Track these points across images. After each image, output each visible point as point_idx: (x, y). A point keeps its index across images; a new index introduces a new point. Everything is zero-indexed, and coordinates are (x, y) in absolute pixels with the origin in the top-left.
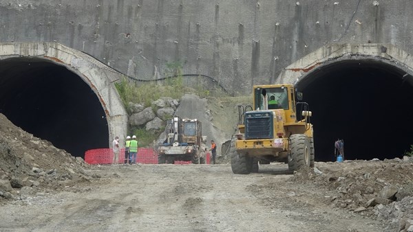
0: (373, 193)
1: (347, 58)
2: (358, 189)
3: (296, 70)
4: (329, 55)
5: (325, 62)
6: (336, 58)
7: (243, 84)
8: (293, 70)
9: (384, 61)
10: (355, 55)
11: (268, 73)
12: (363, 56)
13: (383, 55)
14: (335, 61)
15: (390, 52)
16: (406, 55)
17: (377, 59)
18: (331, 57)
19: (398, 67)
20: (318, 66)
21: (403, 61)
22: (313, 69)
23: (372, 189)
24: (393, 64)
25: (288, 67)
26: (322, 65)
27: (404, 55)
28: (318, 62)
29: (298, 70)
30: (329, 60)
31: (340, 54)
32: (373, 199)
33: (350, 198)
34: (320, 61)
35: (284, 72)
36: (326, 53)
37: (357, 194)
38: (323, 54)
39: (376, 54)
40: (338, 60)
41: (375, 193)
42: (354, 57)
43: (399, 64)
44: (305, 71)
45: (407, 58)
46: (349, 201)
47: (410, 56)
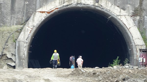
0: (116, 78)
1: (74, 6)
2: (111, 76)
3: (43, 12)
4: (64, 3)
5: (60, 8)
6: (68, 5)
7: (5, 19)
8: (41, 12)
9: (97, 8)
10: (79, 4)
11: (21, 12)
12: (84, 4)
13: (97, 4)
14: (67, 7)
15: (101, 2)
16: (111, 5)
17: (93, 7)
18: (65, 4)
19: (106, 12)
20: (57, 10)
21: (108, 8)
22: (53, 12)
23: (116, 76)
24: (103, 10)
25: (38, 11)
26: (58, 9)
27: (110, 4)
28: (56, 7)
29: (44, 12)
30: (63, 6)
31: (70, 3)
32: (117, 80)
33: (107, 79)
34: (58, 7)
35: (35, 14)
36: (62, 2)
37: (110, 78)
38: (60, 3)
39: (92, 4)
40: (69, 6)
41: (117, 78)
42: (79, 5)
43: (106, 10)
44: (48, 13)
45: (111, 7)
46: (107, 80)
47: (113, 6)
